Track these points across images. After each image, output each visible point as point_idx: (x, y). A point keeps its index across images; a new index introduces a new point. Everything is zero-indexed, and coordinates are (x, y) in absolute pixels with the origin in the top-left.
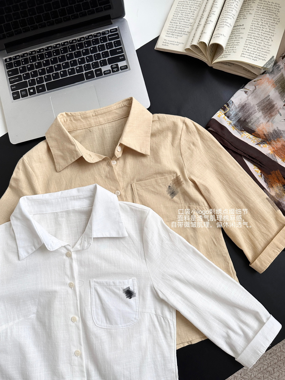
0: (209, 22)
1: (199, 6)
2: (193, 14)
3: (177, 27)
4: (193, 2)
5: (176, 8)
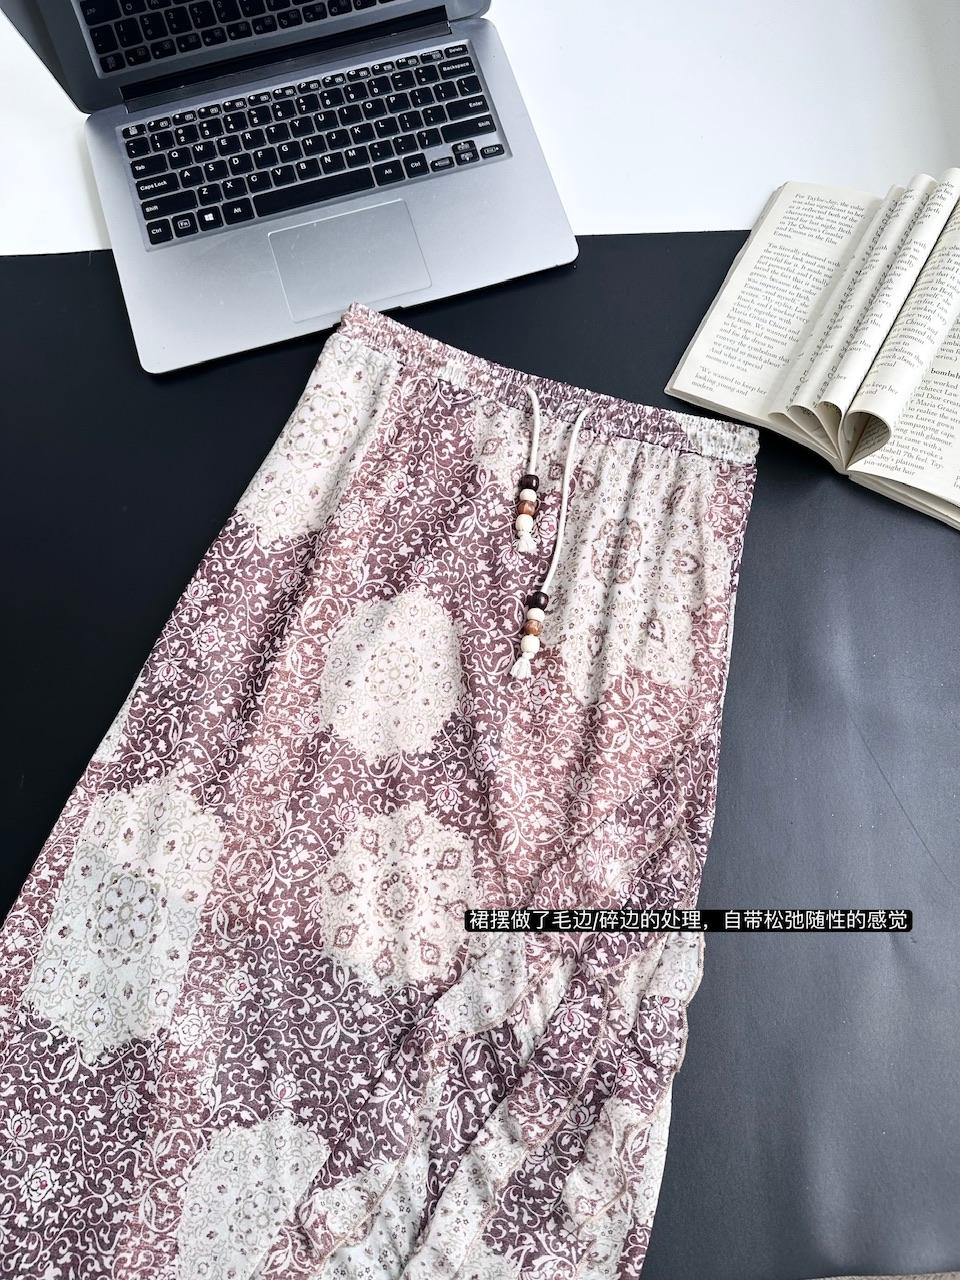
0: (858, 346)
1: (824, 282)
2: (803, 305)
3: (748, 335)
4: (808, 266)
5: (752, 274)
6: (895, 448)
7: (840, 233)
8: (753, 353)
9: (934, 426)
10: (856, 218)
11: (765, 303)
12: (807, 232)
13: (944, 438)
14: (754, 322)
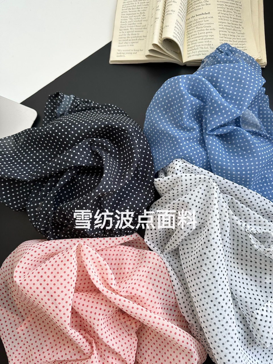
1: (147, 5)
2: (144, 15)
3: (129, 33)
4: (140, 2)
5: (122, 13)
6: (196, 48)
8: (133, 38)
9: (205, 34)
11: (131, 20)
13: (210, 37)
14: (129, 28)
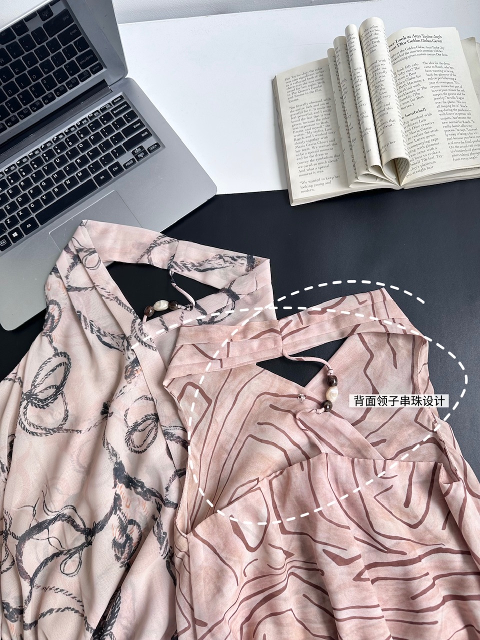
1: (328, 110)
2: (327, 126)
3: (312, 154)
4: (316, 108)
5: (293, 126)
6: (415, 161)
7: (319, 85)
8: (320, 161)
9: (426, 140)
10: (321, 74)
11: (309, 135)
12: (304, 92)
13: (434, 142)
14: (310, 147)
